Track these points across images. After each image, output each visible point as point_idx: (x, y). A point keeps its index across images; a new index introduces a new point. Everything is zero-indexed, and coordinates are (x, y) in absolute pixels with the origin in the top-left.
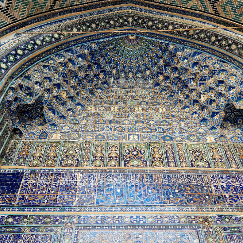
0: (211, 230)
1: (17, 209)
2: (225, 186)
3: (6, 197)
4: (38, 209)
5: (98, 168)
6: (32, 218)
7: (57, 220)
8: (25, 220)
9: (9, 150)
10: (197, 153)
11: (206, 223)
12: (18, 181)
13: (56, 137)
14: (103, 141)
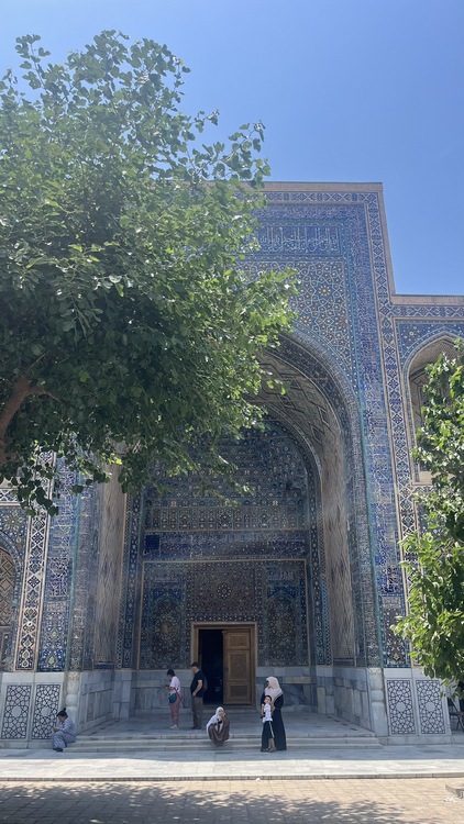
0: (261, 569)
1: (161, 559)
2: (275, 542)
3: (153, 552)
4: (172, 559)
5: (202, 530)
6: (170, 565)
7: (183, 566)
8: (167, 566)
11: (259, 566)
12: (158, 542)
13: (174, 504)
14: (204, 507)
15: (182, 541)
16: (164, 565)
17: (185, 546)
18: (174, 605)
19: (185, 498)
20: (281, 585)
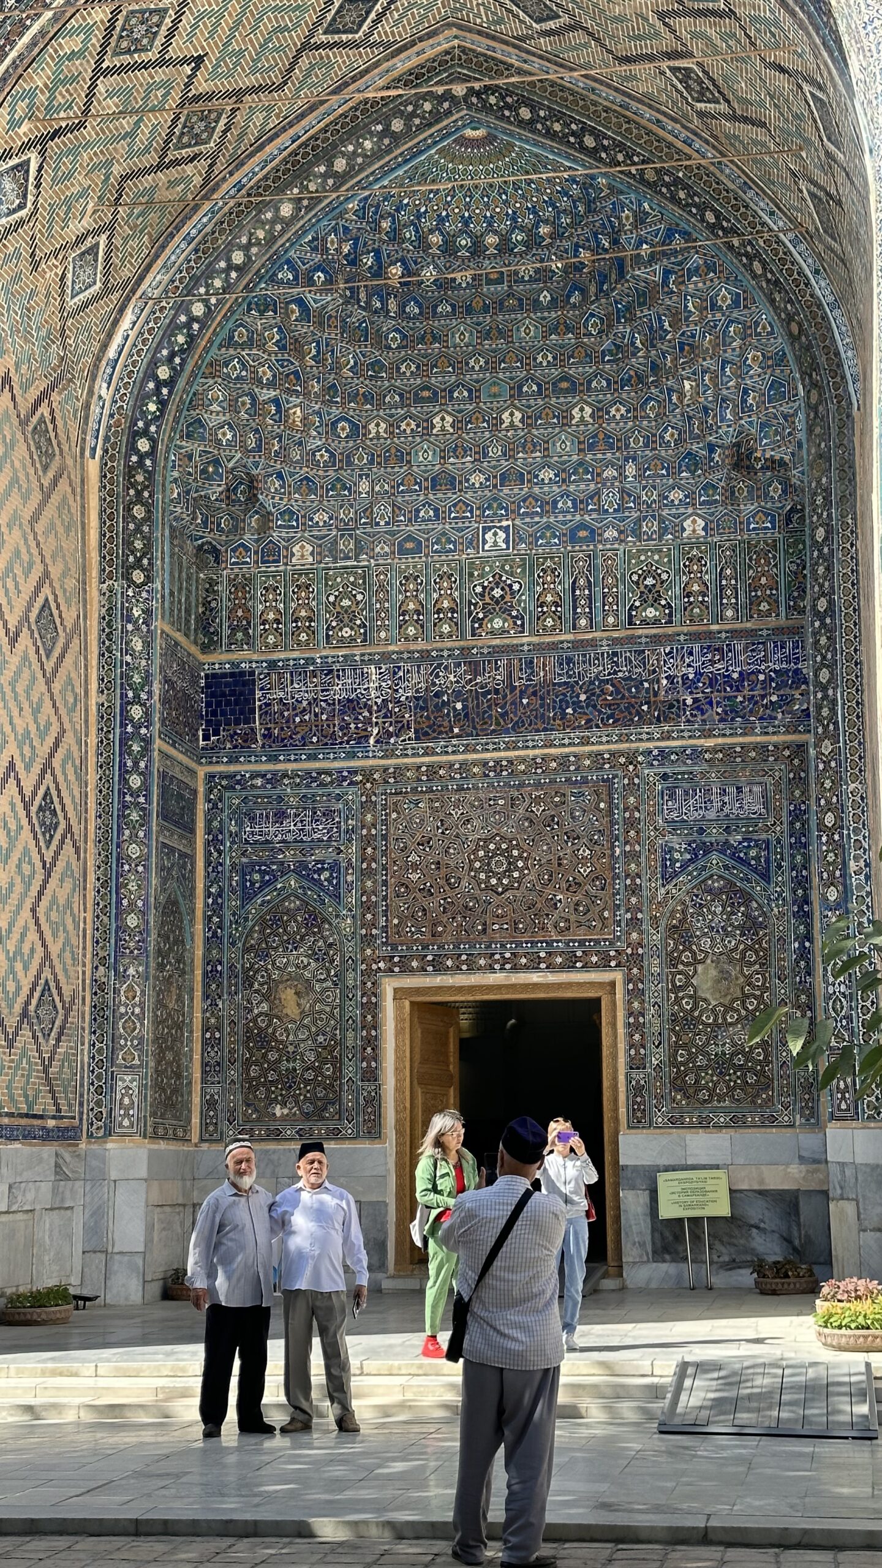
0: (636, 781)
1: (264, 758)
2: (691, 676)
3: (235, 733)
4: (304, 757)
5: (412, 646)
6: (299, 776)
7: (344, 779)
8: (286, 781)
9: (204, 605)
10: (650, 581)
11: (631, 768)
12: (249, 694)
13: (302, 554)
14: (420, 561)
16: (275, 779)
17: (352, 705)
18: (315, 920)
19: (346, 529)
20: (715, 834)
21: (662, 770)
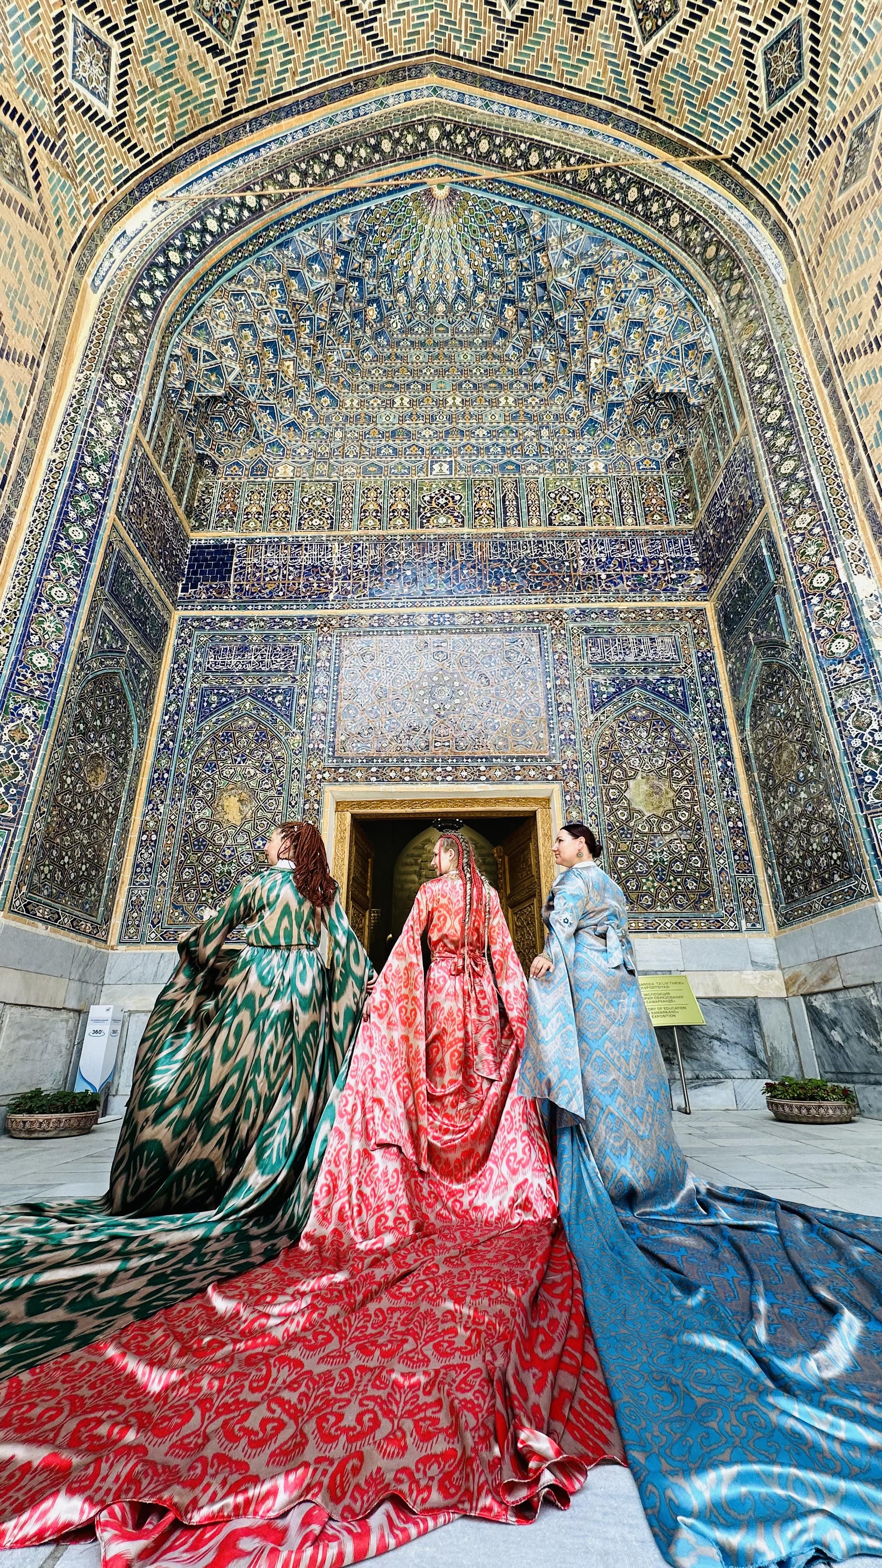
0: (562, 632)
1: (234, 607)
2: (604, 559)
3: (211, 587)
4: (270, 607)
5: (370, 532)
6: (263, 620)
7: (305, 623)
8: (251, 624)
9: (199, 500)
10: (564, 498)
11: (558, 622)
12: (227, 560)
13: (285, 470)
14: (380, 479)
15: (305, 559)
16: (242, 622)
17: (314, 570)
18: (263, 737)
19: (322, 459)
20: (634, 674)
21: (584, 624)
